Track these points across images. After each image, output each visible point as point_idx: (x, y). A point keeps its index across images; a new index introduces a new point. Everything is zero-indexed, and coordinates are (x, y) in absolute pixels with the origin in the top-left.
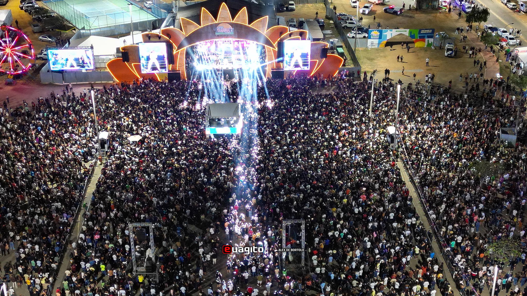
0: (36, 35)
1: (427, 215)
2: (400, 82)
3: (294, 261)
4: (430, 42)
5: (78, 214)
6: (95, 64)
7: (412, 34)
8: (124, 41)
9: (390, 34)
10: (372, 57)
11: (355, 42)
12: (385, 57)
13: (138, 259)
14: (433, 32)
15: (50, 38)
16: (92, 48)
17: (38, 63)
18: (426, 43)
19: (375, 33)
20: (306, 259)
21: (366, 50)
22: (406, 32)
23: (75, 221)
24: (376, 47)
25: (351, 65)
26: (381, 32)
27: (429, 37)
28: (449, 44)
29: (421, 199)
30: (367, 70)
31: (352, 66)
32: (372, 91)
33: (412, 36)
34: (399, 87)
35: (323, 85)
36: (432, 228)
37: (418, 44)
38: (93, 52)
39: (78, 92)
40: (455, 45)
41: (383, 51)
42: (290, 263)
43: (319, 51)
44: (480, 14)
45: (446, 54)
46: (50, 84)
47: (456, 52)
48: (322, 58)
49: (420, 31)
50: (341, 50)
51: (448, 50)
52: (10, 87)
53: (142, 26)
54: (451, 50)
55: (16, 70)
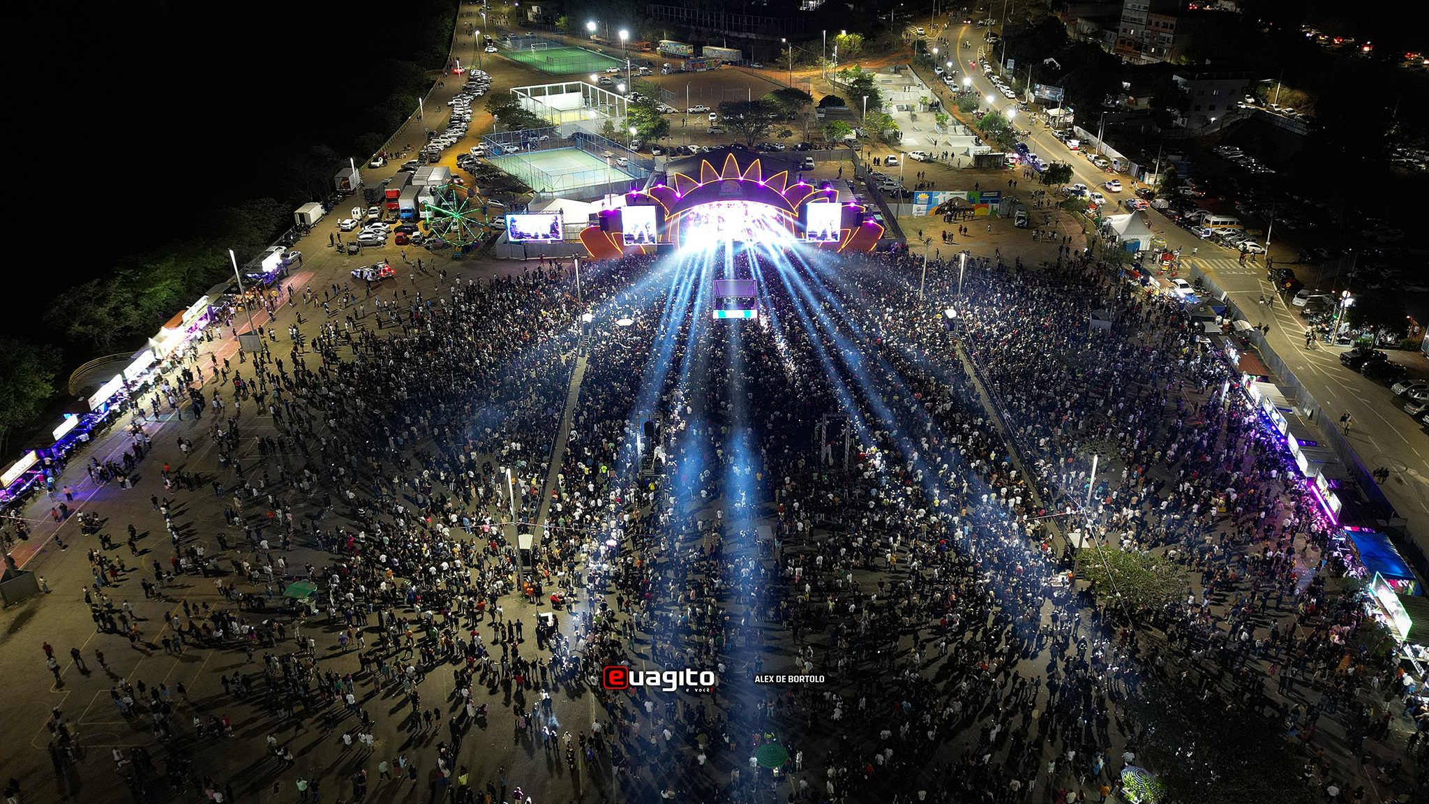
4: (995, 209)
6: (564, 232)
7: (972, 198)
10: (918, 227)
12: (935, 227)
14: (999, 195)
15: (501, 201)
16: (561, 213)
18: (990, 210)
19: (922, 197)
21: (911, 218)
22: (964, 195)
24: (924, 213)
25: (891, 237)
26: (930, 196)
27: (993, 202)
28: (1020, 210)
30: (913, 243)
31: (895, 238)
33: (971, 201)
37: (979, 211)
38: (562, 218)
40: (1028, 212)
41: (932, 220)
43: (853, 218)
44: (1060, 173)
45: (1016, 224)
46: (508, 260)
47: (1028, 220)
48: (857, 226)
49: (982, 193)
50: (879, 217)
51: (1019, 218)
52: (459, 263)
53: (618, 188)
54: (1023, 218)
55: (464, 240)
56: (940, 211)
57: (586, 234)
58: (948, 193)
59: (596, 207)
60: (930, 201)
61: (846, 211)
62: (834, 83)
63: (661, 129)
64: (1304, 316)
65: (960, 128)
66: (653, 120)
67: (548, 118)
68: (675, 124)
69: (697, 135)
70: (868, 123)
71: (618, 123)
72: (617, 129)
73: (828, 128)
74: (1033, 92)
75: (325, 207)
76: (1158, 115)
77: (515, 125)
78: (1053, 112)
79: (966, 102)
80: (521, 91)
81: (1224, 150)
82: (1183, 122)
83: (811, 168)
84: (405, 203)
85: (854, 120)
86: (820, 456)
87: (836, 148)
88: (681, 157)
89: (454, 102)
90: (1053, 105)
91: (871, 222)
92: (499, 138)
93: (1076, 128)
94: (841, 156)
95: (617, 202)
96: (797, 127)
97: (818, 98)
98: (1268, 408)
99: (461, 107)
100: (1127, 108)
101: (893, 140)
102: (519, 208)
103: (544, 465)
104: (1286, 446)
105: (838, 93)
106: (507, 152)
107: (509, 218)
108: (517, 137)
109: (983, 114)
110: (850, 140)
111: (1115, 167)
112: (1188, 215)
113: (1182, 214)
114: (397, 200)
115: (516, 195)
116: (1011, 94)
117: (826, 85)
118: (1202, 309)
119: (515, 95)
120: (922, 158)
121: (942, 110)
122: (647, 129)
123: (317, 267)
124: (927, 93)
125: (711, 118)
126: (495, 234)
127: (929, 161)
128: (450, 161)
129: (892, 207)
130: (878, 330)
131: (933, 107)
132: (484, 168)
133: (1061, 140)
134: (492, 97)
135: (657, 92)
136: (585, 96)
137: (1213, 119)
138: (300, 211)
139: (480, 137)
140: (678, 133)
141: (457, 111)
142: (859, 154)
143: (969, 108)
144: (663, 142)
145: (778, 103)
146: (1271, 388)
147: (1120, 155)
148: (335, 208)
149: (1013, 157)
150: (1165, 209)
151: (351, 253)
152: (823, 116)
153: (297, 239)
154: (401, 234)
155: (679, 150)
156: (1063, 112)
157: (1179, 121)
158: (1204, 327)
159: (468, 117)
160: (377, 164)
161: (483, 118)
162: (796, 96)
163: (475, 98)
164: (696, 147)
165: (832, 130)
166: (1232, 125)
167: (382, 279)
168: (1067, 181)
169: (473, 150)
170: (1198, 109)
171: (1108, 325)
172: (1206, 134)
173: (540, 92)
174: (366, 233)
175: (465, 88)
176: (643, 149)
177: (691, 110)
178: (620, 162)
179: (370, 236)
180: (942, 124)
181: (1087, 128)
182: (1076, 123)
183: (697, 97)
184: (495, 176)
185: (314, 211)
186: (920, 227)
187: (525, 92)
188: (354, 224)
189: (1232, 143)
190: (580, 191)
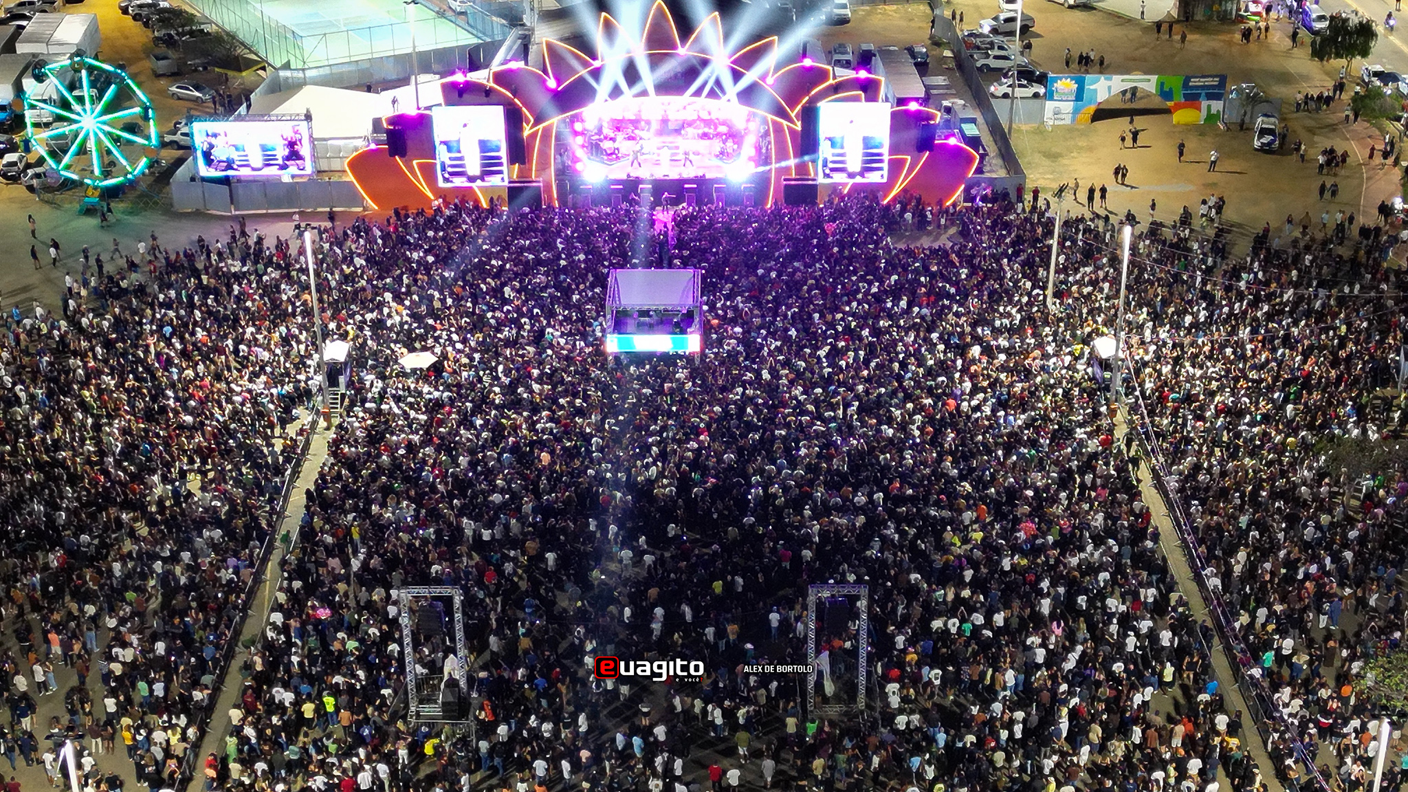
0: (163, 82)
1: (1199, 580)
2: (1131, 219)
3: (837, 697)
4: (1213, 111)
5: (265, 560)
6: (314, 158)
7: (1166, 89)
8: (394, 102)
9: (1105, 88)
10: (1054, 150)
11: (1012, 108)
12: (1090, 149)
13: (421, 683)
14: (1223, 84)
15: (197, 88)
16: (308, 117)
17: (168, 155)
18: (1204, 113)
19: (1065, 85)
20: (869, 691)
21: (1040, 131)
22: (1149, 84)
23: (258, 579)
24: (1068, 121)
25: (996, 171)
27: (1211, 97)
28: (1266, 115)
29: (1182, 534)
30: (1040, 183)
31: (1001, 173)
32: (1054, 242)
33: (1166, 94)
34: (1127, 230)
35: (921, 223)
36: (1212, 613)
37: (1182, 116)
38: (310, 128)
39: (272, 233)
40: (1282, 119)
41: (1083, 134)
42: (826, 700)
43: (914, 133)
44: (1350, 36)
46: (197, 214)
48: (922, 150)
49: (1189, 79)
50: (971, 130)
51: (1264, 132)
52: (93, 222)
53: (442, 62)
55: (107, 174)
56: (1101, 114)
57: (361, 164)
58: (1118, 78)
61: (900, 120)
186: (1057, 150)
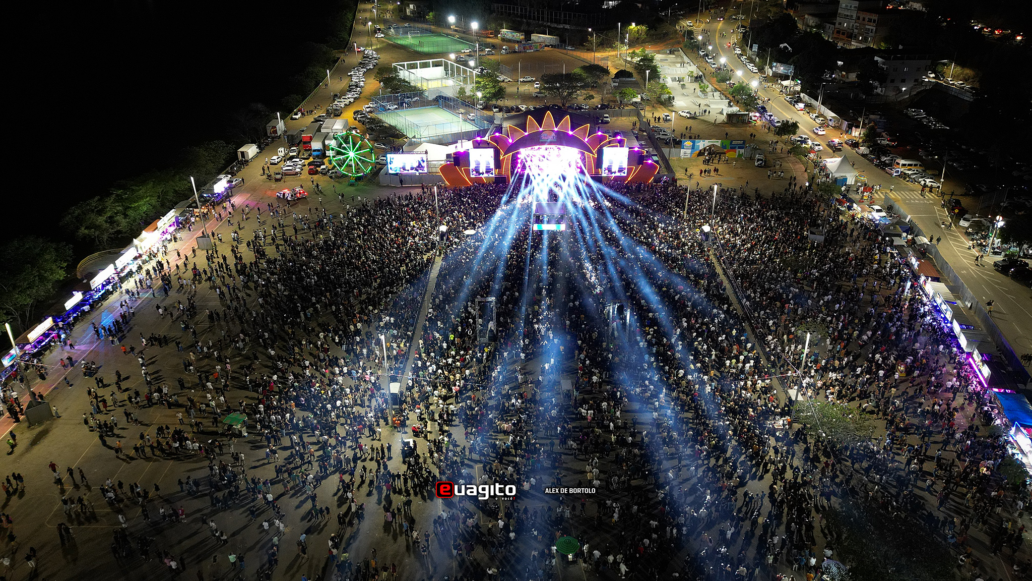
4: (741, 153)
6: (428, 167)
7: (724, 145)
11: (669, 152)
12: (697, 166)
14: (744, 143)
15: (384, 144)
16: (426, 153)
18: (737, 154)
19: (688, 144)
21: (679, 159)
22: (718, 143)
24: (689, 155)
25: (665, 173)
26: (694, 143)
27: (740, 148)
28: (759, 154)
30: (680, 177)
37: (729, 155)
38: (426, 157)
40: (765, 156)
41: (695, 161)
43: (636, 158)
44: (789, 128)
45: (756, 164)
46: (388, 186)
47: (765, 162)
48: (639, 164)
49: (732, 142)
50: (655, 158)
51: (758, 160)
52: (353, 188)
53: (467, 136)
54: (762, 160)
55: (358, 172)
56: (701, 154)
57: (444, 169)
58: (707, 141)
59: (451, 149)
60: (693, 147)
61: (631, 154)
62: (626, 61)
63: (500, 93)
64: (968, 234)
65: (717, 94)
66: (494, 87)
67: (419, 85)
68: (511, 90)
69: (526, 98)
70: (649, 90)
71: (469, 89)
72: (468, 93)
73: (620, 93)
74: (771, 68)
75: (259, 147)
76: (863, 85)
77: (395, 90)
78: (785, 83)
79: (722, 76)
80: (400, 65)
81: (912, 112)
82: (882, 91)
83: (607, 122)
84: (316, 145)
85: (639, 87)
86: (607, 330)
87: (626, 108)
88: (513, 113)
89: (352, 73)
90: (786, 78)
91: (650, 161)
92: (383, 99)
93: (802, 95)
94: (629, 114)
95: (466, 146)
96: (598, 92)
97: (613, 71)
98: (939, 301)
99: (357, 76)
100: (840, 80)
101: (667, 103)
102: (397, 149)
103: (409, 333)
104: (951, 329)
105: (629, 68)
106: (389, 109)
107: (388, 156)
108: (396, 98)
109: (734, 84)
110: (636, 103)
111: (830, 123)
112: (884, 159)
113: (879, 158)
114: (310, 142)
115: (395, 140)
116: (755, 70)
117: (620, 62)
118: (892, 228)
119: (395, 68)
120: (688, 115)
121: (704, 81)
122: (489, 93)
123: (253, 190)
124: (693, 68)
125: (536, 86)
126: (380, 167)
127: (693, 117)
128: (349, 115)
129: (666, 151)
130: (653, 240)
131: (698, 79)
132: (373, 121)
133: (791, 103)
134: (379, 69)
135: (497, 67)
136: (446, 69)
137: (904, 89)
138: (241, 150)
139: (371, 98)
140: (512, 96)
141: (355, 79)
142: (642, 112)
143: (724, 80)
144: (500, 103)
145: (584, 75)
146: (941, 286)
147: (834, 115)
148: (267, 148)
149: (754, 115)
150: (867, 155)
151: (277, 180)
152: (617, 84)
153: (239, 170)
154: (313, 167)
155: (512, 109)
156: (792, 83)
157: (879, 90)
158: (893, 241)
159: (362, 84)
160: (297, 117)
161: (372, 85)
162: (598, 70)
163: (367, 70)
164: (525, 106)
165: (623, 95)
166: (918, 93)
167: (299, 199)
168: (794, 133)
169: (365, 107)
170: (892, 81)
171: (822, 238)
172: (898, 100)
173: (414, 67)
174: (287, 166)
175: (361, 63)
176: (486, 108)
177: (522, 80)
178: (469, 117)
179: (290, 168)
180: (704, 91)
181: (810, 95)
182: (802, 91)
183: (526, 70)
184: (380, 126)
185: (251, 150)
186: (686, 166)
187: (403, 66)
188: (279, 159)
189: (917, 106)
190: (440, 137)
